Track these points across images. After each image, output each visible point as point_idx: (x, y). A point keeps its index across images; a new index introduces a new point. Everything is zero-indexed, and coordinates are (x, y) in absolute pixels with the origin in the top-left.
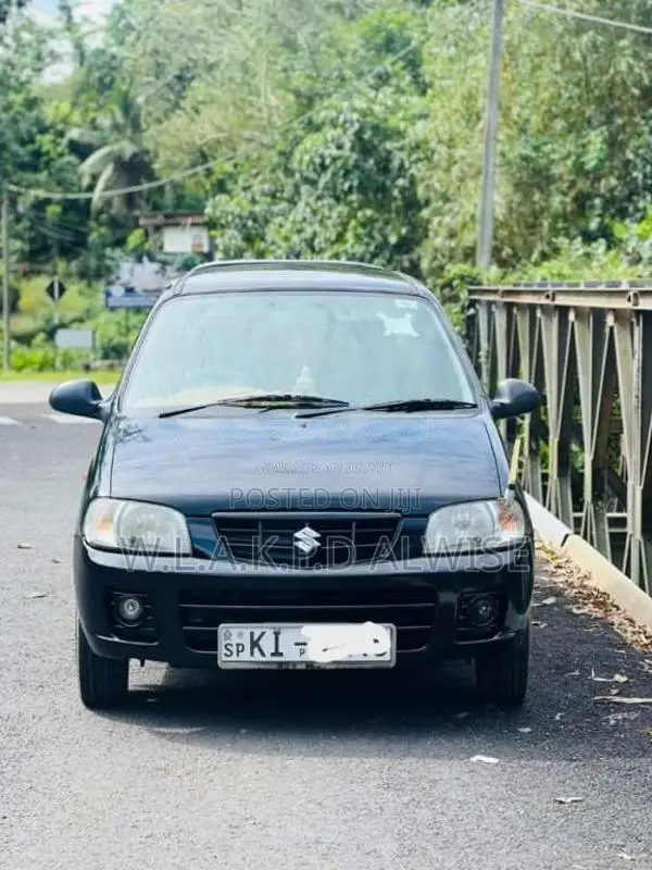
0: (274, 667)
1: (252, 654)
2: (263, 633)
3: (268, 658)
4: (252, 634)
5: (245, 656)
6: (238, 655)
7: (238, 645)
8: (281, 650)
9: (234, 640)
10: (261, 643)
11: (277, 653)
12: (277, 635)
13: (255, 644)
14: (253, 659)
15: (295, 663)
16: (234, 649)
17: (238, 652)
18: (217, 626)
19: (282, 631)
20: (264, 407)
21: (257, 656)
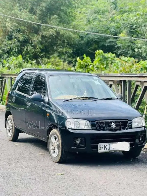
0: (108, 152)
1: (105, 149)
2: (107, 145)
3: (108, 150)
4: (105, 145)
5: (103, 150)
6: (102, 150)
7: (102, 148)
8: (110, 148)
9: (101, 147)
10: (106, 147)
11: (109, 149)
12: (109, 145)
13: (105, 147)
14: (105, 150)
15: (112, 151)
16: (101, 148)
17: (102, 149)
18: (98, 144)
19: (110, 144)
20: (82, 99)
21: (106, 150)
